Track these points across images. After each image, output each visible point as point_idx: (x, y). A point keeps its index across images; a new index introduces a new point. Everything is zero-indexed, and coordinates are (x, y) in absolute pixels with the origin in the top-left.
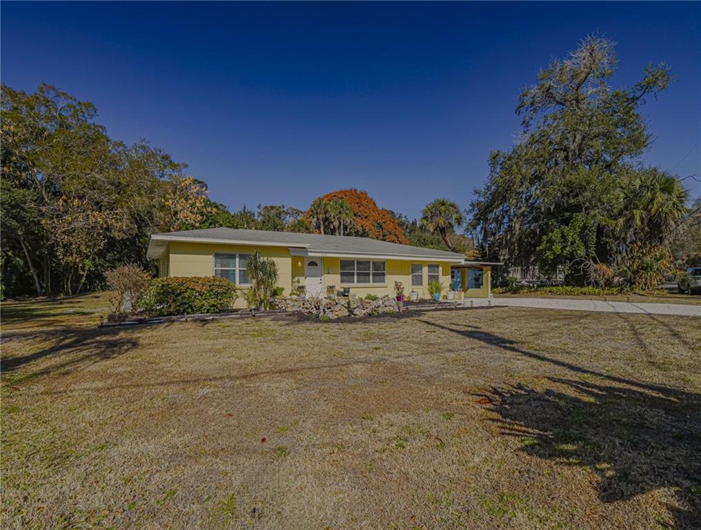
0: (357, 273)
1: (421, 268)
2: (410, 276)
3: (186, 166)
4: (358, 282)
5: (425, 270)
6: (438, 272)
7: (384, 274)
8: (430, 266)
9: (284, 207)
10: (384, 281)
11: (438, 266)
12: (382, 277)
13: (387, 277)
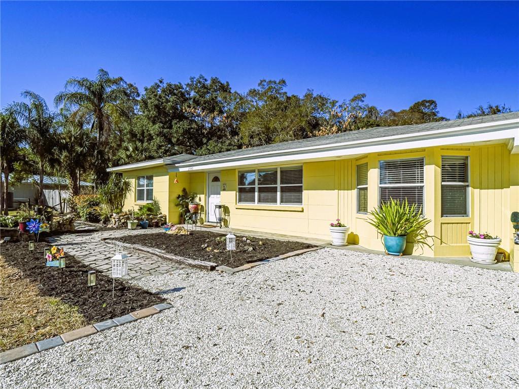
1: (368, 175)
2: (355, 191)
4: (259, 201)
5: (373, 175)
7: (299, 190)
10: (301, 202)
13: (305, 193)
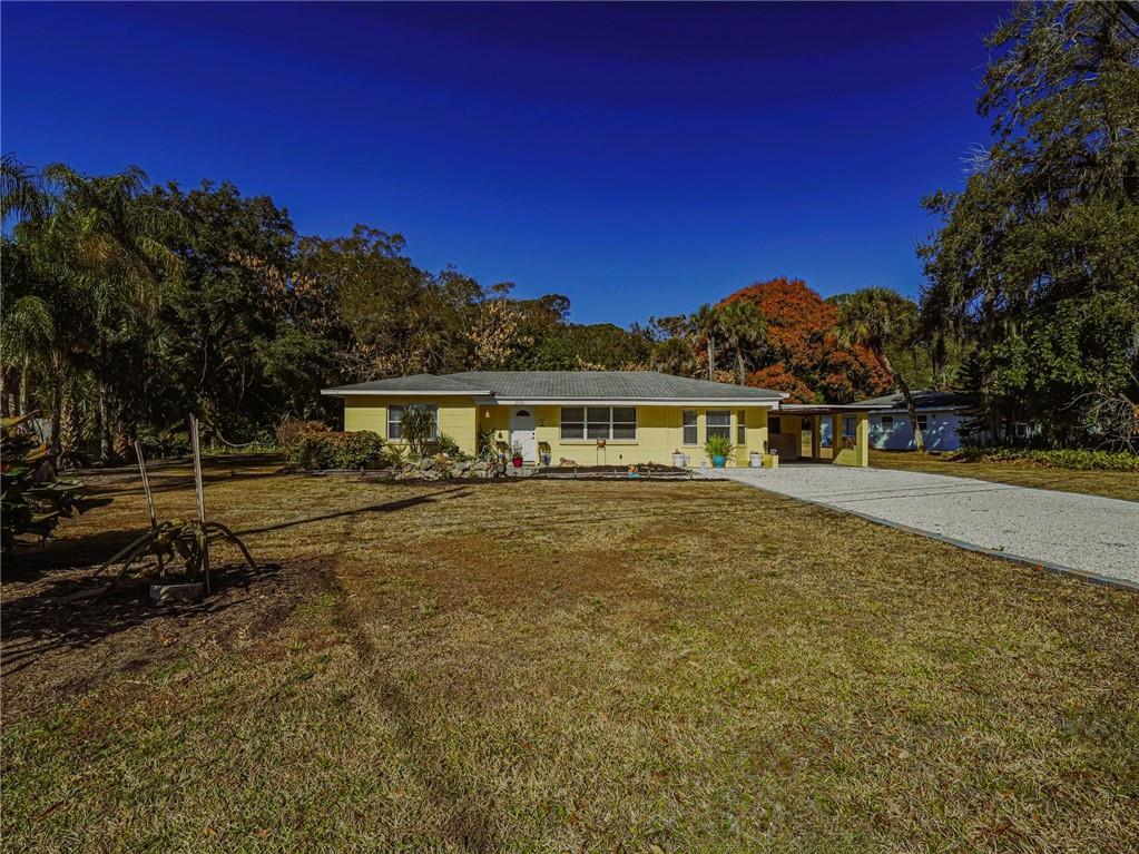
0: (588, 425)
1: (695, 419)
2: (682, 429)
3: (511, 285)
4: (589, 437)
5: (702, 420)
6: (729, 423)
7: (634, 427)
8: (708, 414)
9: (684, 318)
10: (634, 436)
11: (728, 414)
12: (631, 431)
13: (639, 431)
